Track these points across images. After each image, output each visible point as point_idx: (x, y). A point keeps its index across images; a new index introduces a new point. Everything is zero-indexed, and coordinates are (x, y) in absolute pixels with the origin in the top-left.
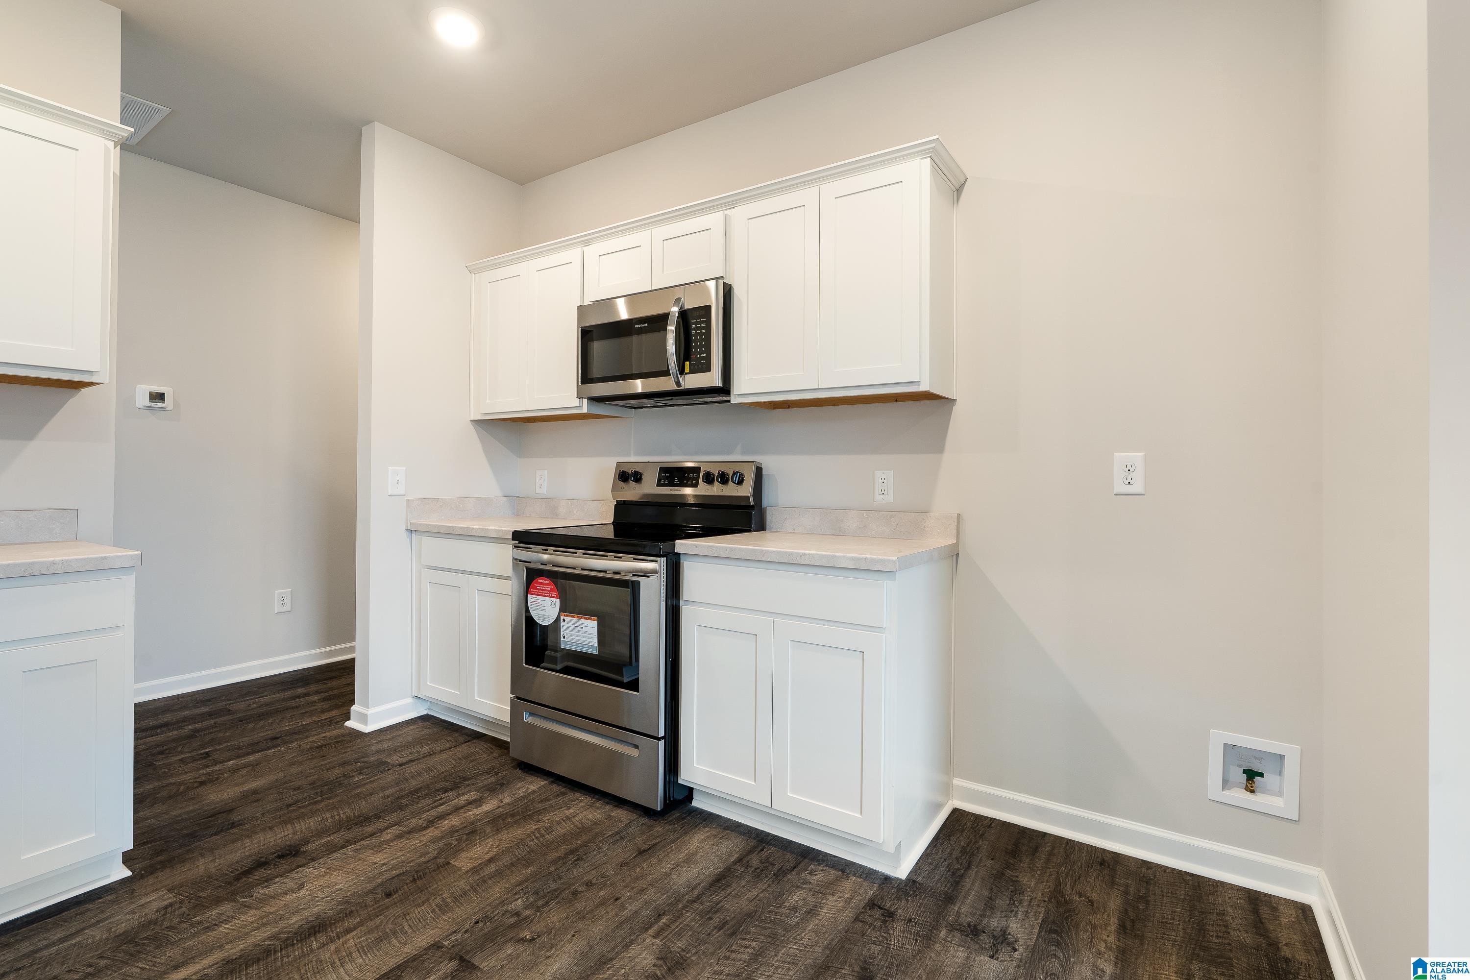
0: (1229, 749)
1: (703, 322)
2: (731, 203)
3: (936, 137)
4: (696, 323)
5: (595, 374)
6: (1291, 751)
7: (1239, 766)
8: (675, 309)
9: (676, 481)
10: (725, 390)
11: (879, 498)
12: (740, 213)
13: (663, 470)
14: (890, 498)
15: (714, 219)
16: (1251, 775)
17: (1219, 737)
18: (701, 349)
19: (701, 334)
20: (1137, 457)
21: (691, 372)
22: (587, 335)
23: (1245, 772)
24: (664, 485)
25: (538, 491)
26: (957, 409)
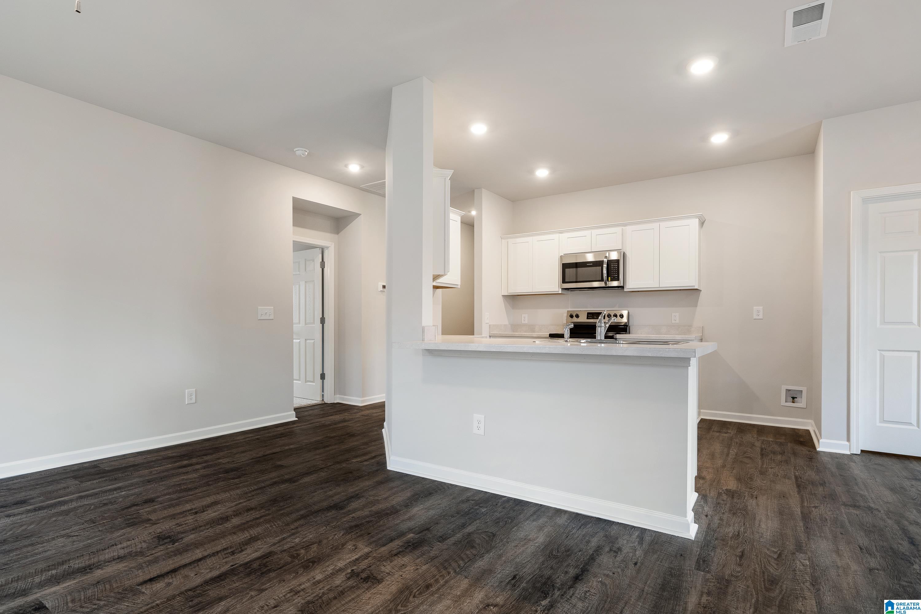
0: (788, 391)
1: (616, 264)
2: (625, 225)
3: (701, 213)
4: (613, 265)
5: (566, 280)
6: (804, 389)
7: (790, 397)
8: (606, 260)
9: (595, 317)
10: (622, 287)
11: (673, 322)
12: (629, 229)
13: (588, 313)
14: (677, 321)
15: (618, 230)
16: (793, 398)
17: (784, 388)
18: (615, 274)
19: (615, 268)
20: (761, 308)
21: (611, 281)
22: (565, 267)
23: (792, 397)
24: (590, 319)
25: (523, 322)
26: (701, 293)
